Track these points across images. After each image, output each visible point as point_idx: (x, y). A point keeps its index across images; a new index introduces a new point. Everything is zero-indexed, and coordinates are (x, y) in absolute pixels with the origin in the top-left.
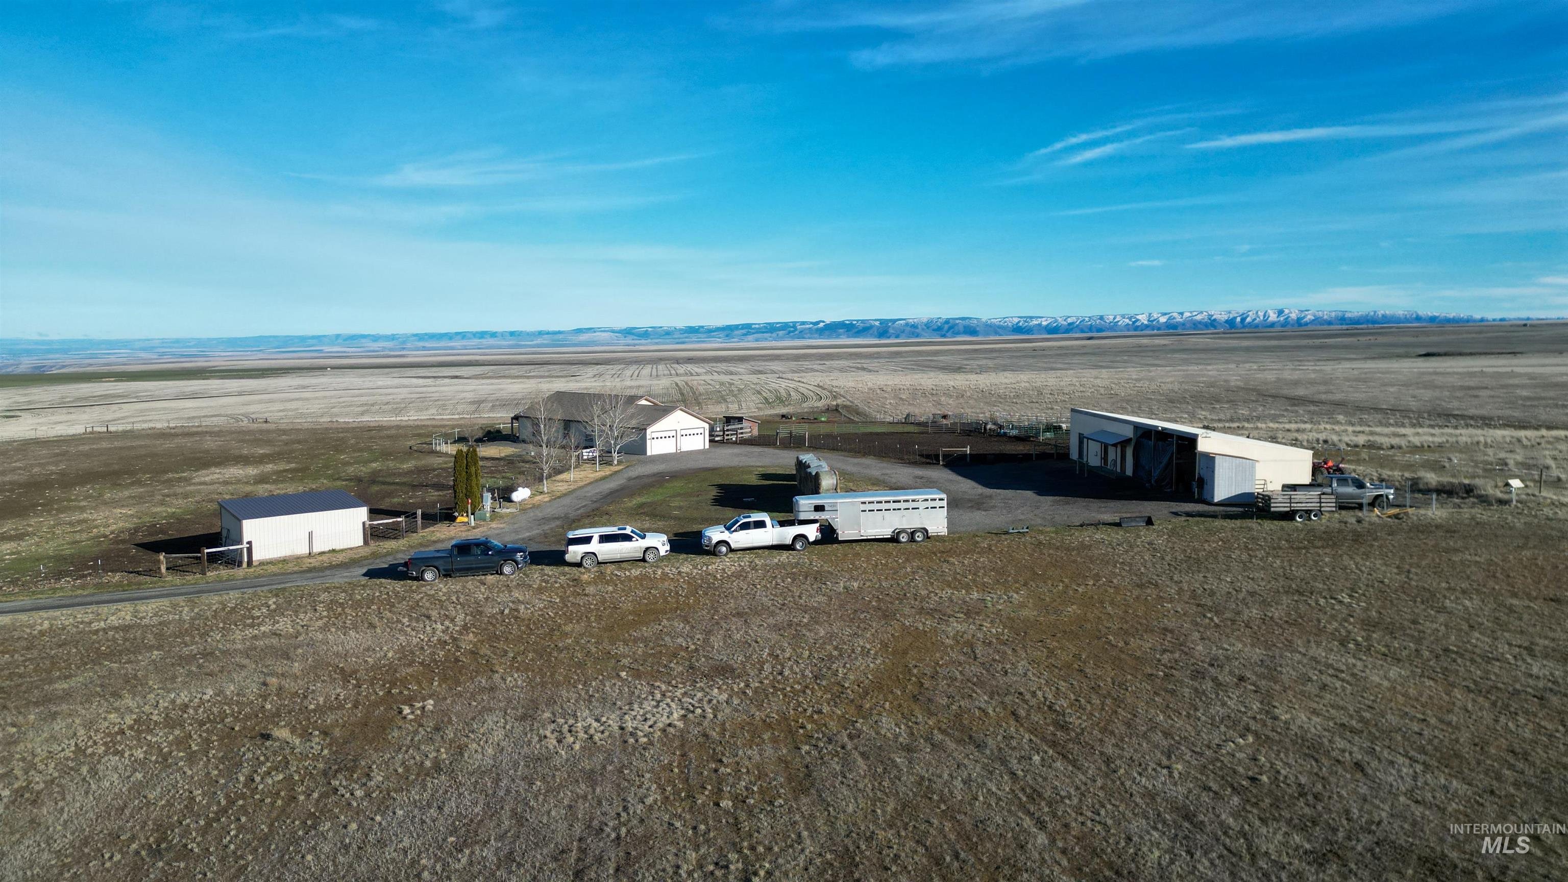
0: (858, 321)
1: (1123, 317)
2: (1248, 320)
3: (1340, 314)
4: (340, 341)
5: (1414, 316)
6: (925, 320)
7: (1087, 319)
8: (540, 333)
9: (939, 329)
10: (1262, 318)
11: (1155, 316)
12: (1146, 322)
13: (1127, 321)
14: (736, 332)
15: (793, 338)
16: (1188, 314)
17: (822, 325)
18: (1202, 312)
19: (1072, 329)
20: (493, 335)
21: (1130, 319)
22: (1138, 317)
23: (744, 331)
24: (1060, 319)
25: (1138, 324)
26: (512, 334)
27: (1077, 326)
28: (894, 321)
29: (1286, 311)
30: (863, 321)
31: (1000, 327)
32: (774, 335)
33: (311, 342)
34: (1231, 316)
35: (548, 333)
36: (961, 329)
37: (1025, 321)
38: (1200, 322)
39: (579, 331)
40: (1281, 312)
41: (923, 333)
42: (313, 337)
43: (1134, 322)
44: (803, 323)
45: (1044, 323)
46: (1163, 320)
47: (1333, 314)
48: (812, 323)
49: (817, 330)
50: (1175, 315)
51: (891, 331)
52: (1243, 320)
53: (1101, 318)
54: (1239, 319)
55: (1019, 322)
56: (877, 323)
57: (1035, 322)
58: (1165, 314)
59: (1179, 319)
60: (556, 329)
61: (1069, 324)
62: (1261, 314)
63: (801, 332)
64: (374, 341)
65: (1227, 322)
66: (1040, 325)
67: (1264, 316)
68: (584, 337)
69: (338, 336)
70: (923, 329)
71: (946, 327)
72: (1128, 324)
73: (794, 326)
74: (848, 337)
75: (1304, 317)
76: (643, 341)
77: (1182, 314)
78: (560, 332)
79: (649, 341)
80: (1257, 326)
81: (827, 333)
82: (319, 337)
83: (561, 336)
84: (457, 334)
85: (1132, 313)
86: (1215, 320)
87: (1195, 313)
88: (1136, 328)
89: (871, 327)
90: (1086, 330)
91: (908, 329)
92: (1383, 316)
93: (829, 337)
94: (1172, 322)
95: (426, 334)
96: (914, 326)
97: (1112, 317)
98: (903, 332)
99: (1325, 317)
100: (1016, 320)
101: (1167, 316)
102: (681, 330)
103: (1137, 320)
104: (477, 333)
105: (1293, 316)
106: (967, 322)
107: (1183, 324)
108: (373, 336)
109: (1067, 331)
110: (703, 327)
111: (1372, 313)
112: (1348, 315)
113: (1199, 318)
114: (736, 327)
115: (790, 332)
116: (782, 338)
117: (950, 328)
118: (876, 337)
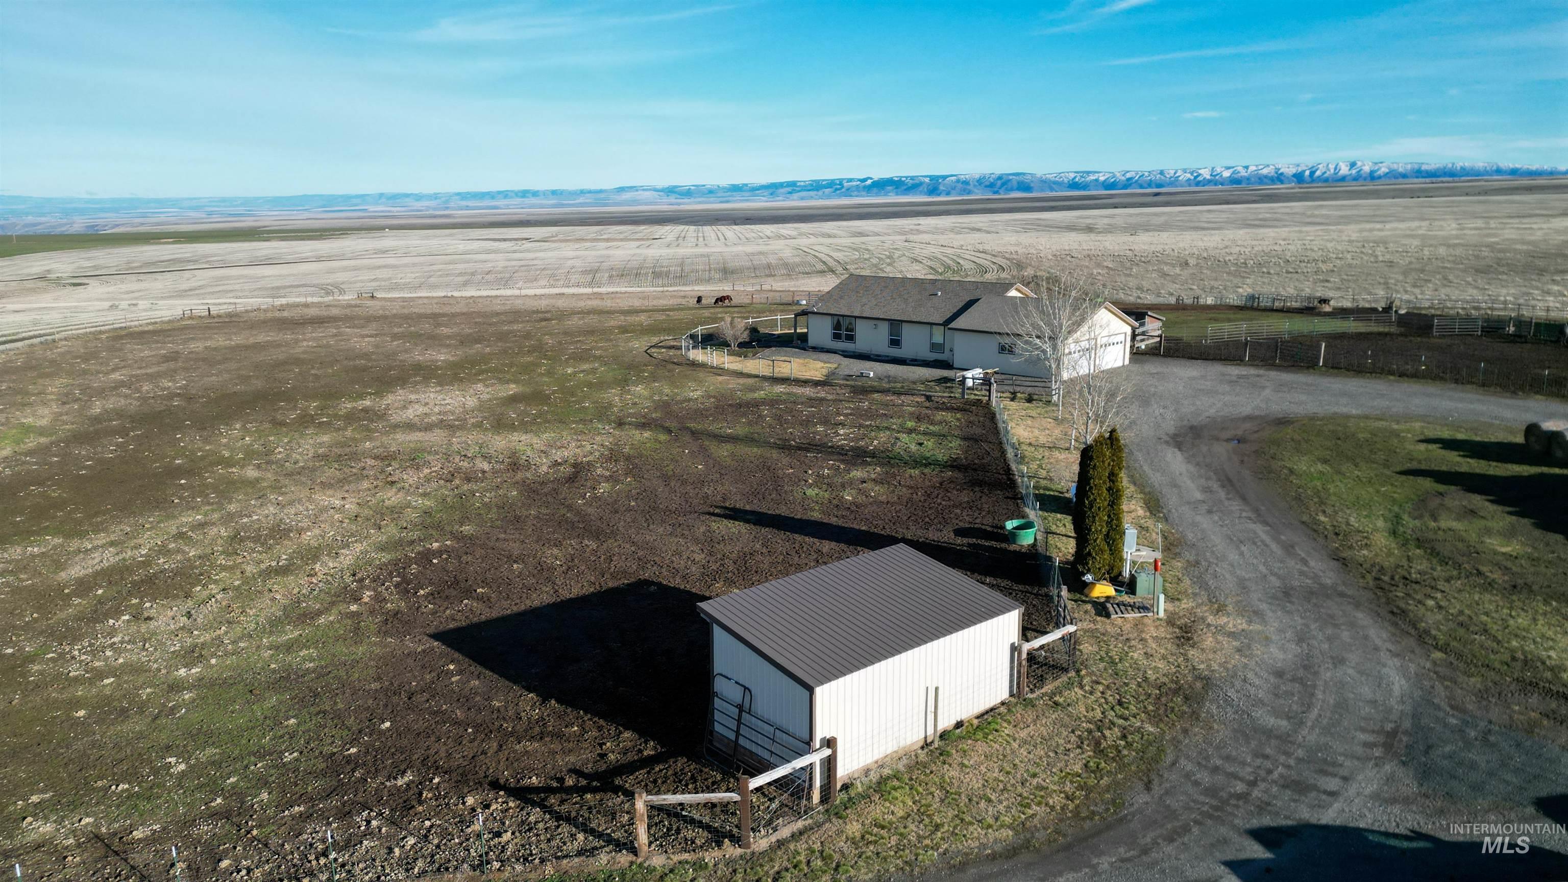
0: (907, 177)
1: (1185, 171)
2: (1318, 173)
3: (1416, 167)
4: (383, 200)
5: (1495, 168)
6: (977, 177)
7: (1146, 174)
8: (582, 192)
9: (991, 185)
10: (1332, 171)
11: (1219, 170)
12: (1208, 177)
13: (1189, 176)
14: (782, 190)
15: (840, 196)
16: (1254, 168)
17: (869, 182)
18: (1268, 166)
19: (1130, 185)
20: (535, 194)
21: (1192, 173)
22: (1200, 171)
23: (789, 189)
24: (1118, 175)
25: (1200, 178)
26: (554, 192)
27: (1136, 181)
28: (945, 177)
29: (1359, 164)
30: (912, 178)
31: (1055, 183)
32: (820, 193)
33: (355, 201)
34: (1300, 170)
35: (590, 192)
36: (1015, 184)
37: (1082, 177)
38: (1266, 177)
39: (622, 190)
40: (1353, 165)
41: (976, 191)
42: (357, 196)
43: (1196, 177)
44: (850, 180)
45: (1102, 179)
46: (1226, 174)
47: (1409, 167)
48: (859, 180)
49: (865, 187)
50: (1240, 169)
51: (942, 188)
52: (1312, 173)
53: (1162, 173)
54: (1307, 173)
55: (1075, 177)
56: (927, 180)
57: (1092, 177)
58: (1228, 168)
59: (1243, 173)
60: (599, 187)
61: (1129, 179)
62: (1332, 167)
63: (848, 189)
64: (417, 200)
65: (1294, 175)
66: (1097, 180)
67: (1335, 169)
68: (627, 196)
69: (381, 195)
70: (975, 186)
71: (999, 183)
72: (1189, 179)
73: (841, 184)
74: (897, 194)
75: (1378, 170)
76: (686, 200)
77: (1247, 167)
78: (601, 191)
79: (692, 200)
80: (1326, 180)
81: (875, 190)
82: (363, 196)
83: (602, 196)
84: (499, 193)
85: (1194, 166)
86: (1282, 174)
87: (1260, 167)
88: (1198, 184)
89: (921, 184)
90: (1146, 185)
91: (959, 185)
92: (1461, 168)
93: (877, 195)
94: (1236, 176)
95: (468, 193)
96: (966, 183)
97: (1172, 172)
98: (954, 188)
99: (1401, 170)
100: (1072, 175)
101: (1231, 170)
102: (724, 188)
103: (1199, 175)
104: (519, 191)
105: (1367, 169)
106: (1021, 178)
107: (1248, 179)
108: (416, 195)
109: (1125, 187)
110: (746, 185)
111: (1450, 166)
112: (1424, 167)
113: (1265, 171)
114: (781, 185)
115: (837, 189)
116: (829, 197)
117: (1003, 185)
118: (925, 194)
